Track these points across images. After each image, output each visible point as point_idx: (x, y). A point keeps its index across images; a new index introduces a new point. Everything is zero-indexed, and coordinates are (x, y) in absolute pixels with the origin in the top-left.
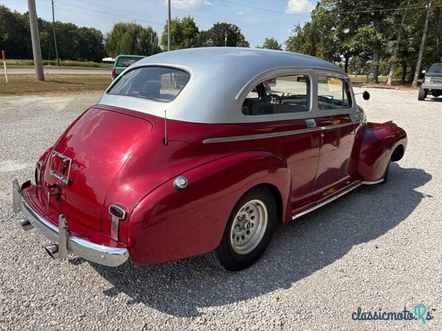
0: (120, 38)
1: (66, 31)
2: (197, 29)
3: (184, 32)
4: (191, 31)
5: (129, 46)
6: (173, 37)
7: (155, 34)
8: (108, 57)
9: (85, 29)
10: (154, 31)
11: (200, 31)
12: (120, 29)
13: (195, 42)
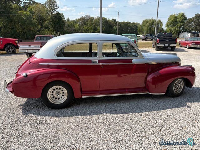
0: (145, 26)
1: (126, 25)
2: (186, 18)
3: (178, 20)
4: (182, 19)
5: (148, 29)
6: (172, 23)
7: (162, 23)
8: (139, 34)
9: (133, 23)
10: (161, 21)
11: (187, 19)
12: (146, 22)
13: (184, 24)
